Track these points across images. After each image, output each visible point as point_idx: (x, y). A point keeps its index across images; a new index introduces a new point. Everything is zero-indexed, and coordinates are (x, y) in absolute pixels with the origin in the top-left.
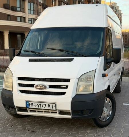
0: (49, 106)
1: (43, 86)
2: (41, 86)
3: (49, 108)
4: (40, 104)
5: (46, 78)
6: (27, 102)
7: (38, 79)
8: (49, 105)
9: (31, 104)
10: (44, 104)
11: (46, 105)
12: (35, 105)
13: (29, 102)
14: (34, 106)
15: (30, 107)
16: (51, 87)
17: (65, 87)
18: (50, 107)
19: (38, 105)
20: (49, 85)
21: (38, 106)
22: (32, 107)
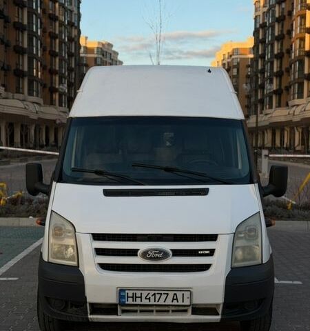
0: (175, 298)
1: (160, 251)
3: (175, 301)
4: (155, 294)
6: (121, 291)
8: (175, 294)
9: (130, 295)
10: (163, 292)
11: (168, 294)
12: (141, 297)
13: (127, 292)
14: (138, 300)
15: (127, 303)
16: (177, 253)
18: (177, 299)
19: (148, 297)
21: (149, 299)
22: (134, 303)
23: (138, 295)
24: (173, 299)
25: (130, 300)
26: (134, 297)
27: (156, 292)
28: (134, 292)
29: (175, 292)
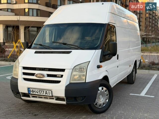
1: (42, 75)
2: (40, 75)
4: (39, 91)
5: (45, 68)
6: (28, 89)
7: (39, 69)
9: (31, 90)
10: (42, 90)
11: (44, 91)
12: (35, 92)
15: (31, 93)
16: (49, 75)
17: (60, 76)
20: (47, 74)
21: (38, 92)
22: (33, 93)
23: (34, 91)
24: (46, 93)
25: (32, 92)
26: (33, 91)
27: (40, 90)
28: (33, 89)
29: (46, 91)
